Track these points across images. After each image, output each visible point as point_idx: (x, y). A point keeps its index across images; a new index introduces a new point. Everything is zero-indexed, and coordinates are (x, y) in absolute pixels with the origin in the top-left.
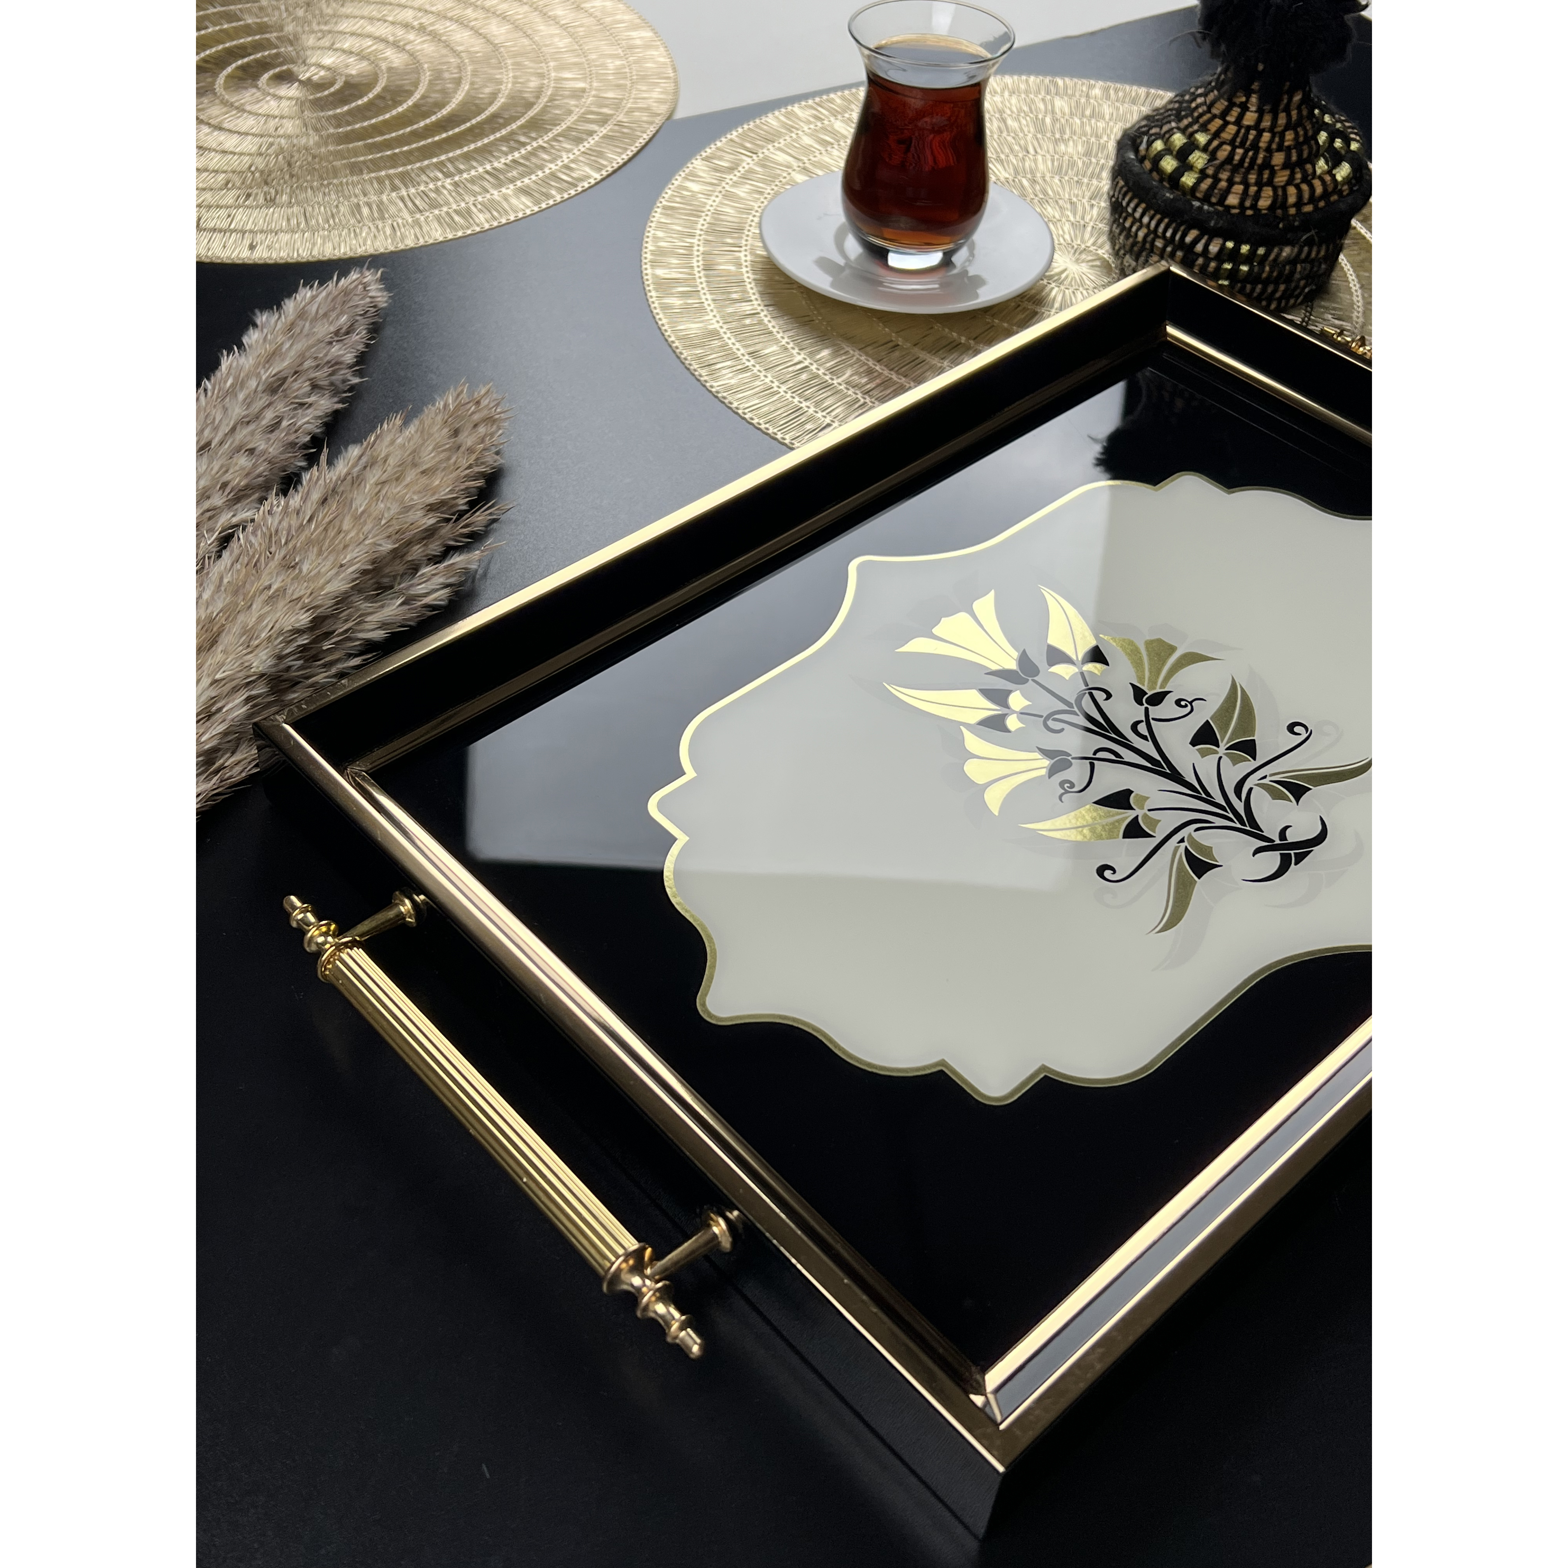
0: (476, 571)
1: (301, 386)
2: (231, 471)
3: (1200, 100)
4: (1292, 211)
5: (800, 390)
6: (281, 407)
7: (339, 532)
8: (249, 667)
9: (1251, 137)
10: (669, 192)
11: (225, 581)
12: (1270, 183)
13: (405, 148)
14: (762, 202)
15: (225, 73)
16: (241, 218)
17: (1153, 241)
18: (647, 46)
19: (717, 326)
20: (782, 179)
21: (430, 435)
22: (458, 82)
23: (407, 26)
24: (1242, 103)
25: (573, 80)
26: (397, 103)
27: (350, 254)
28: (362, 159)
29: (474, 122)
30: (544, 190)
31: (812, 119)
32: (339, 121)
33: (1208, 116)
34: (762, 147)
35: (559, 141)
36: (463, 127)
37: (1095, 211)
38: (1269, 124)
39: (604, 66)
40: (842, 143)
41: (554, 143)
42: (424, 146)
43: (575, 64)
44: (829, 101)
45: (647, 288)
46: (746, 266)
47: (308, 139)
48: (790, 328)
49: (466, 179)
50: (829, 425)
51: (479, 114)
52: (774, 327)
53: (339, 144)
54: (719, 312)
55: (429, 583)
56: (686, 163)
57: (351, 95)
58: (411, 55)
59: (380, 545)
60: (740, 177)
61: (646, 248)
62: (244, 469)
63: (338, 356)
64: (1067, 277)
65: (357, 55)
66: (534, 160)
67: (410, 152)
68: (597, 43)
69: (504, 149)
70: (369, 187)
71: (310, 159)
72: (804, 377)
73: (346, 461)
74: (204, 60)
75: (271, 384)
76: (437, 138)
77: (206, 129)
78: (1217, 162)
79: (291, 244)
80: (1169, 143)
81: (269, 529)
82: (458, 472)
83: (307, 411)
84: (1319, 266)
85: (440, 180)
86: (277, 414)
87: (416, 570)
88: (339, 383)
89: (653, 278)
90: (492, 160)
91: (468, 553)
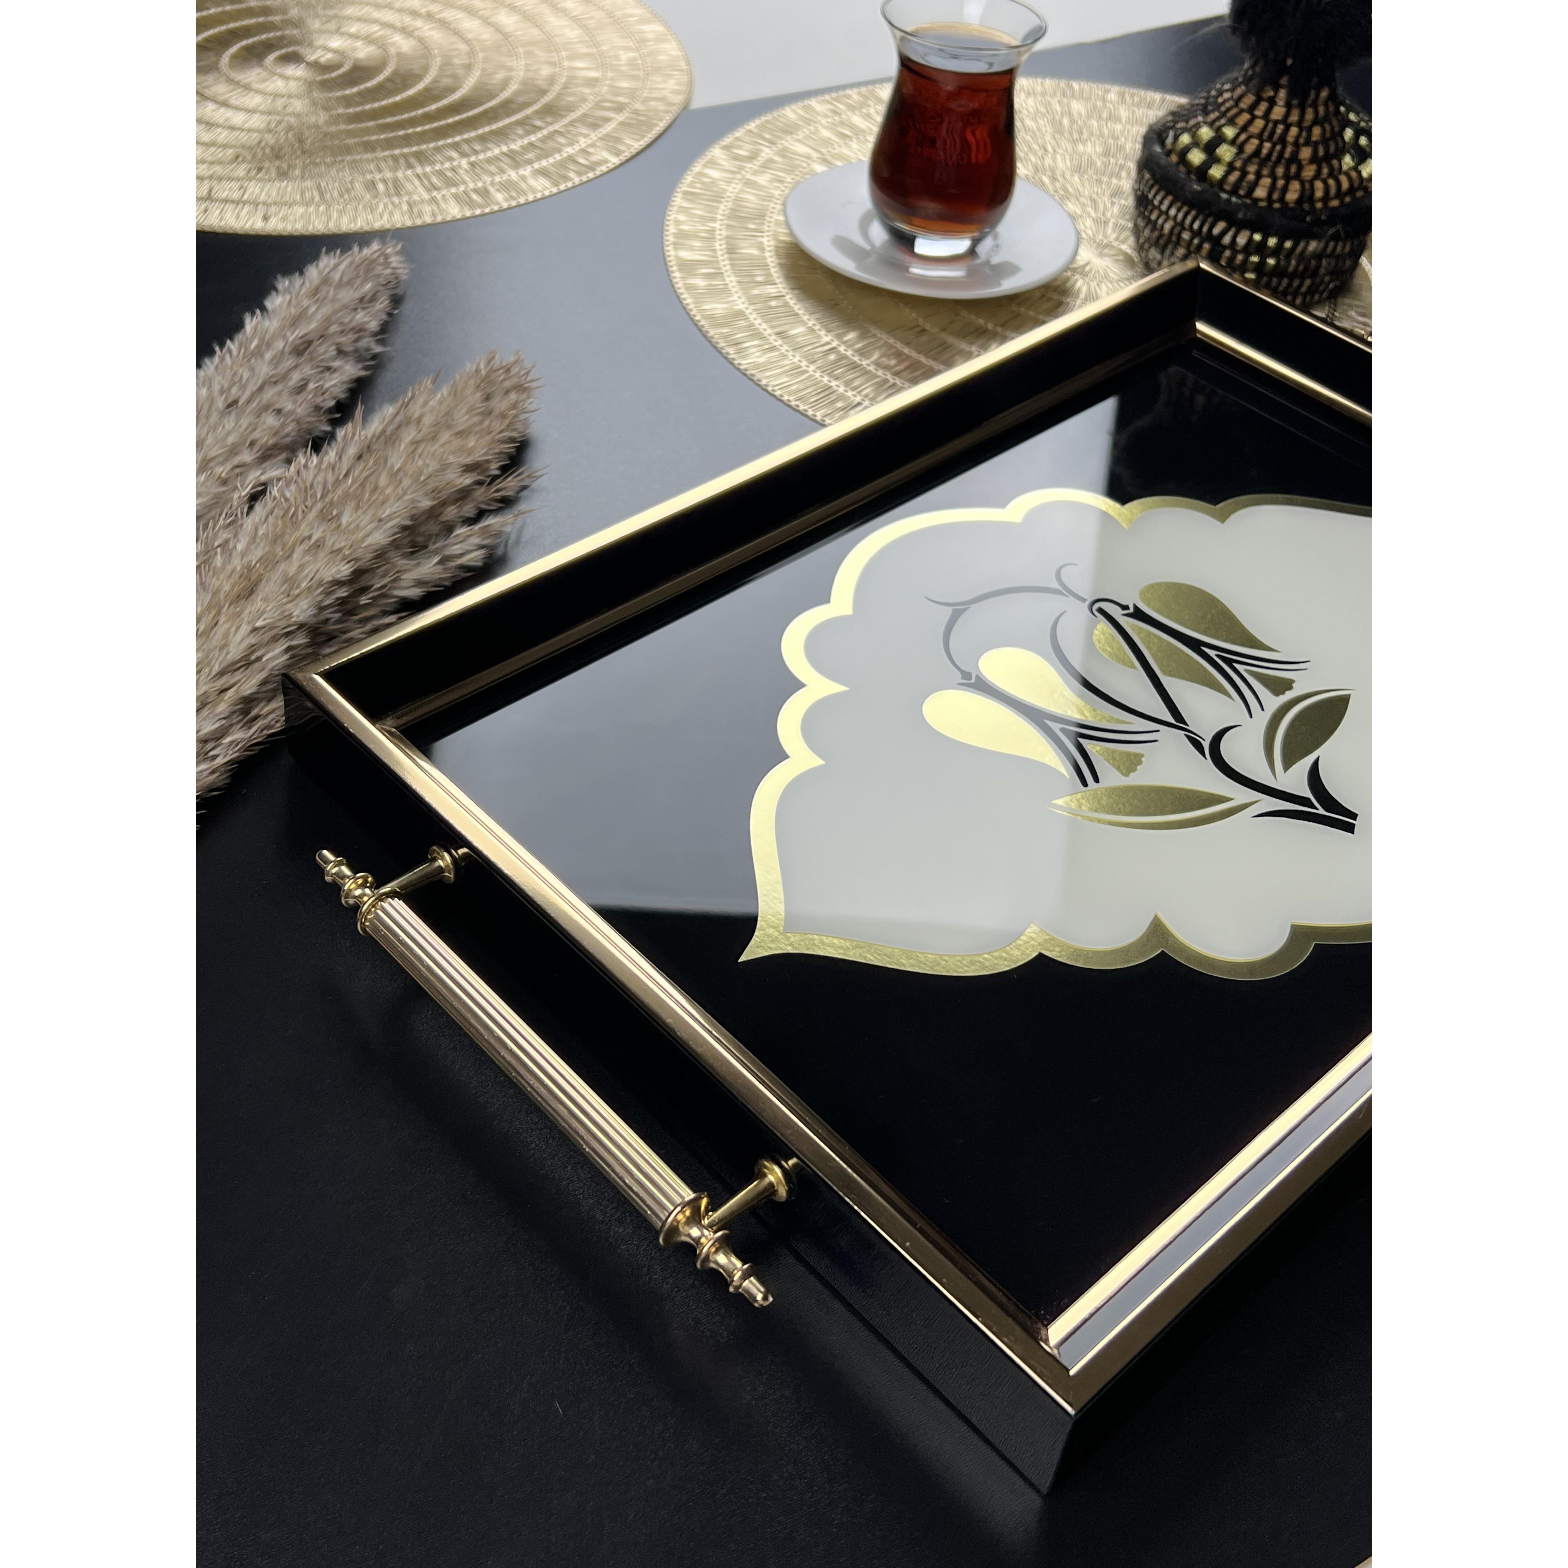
0: (509, 536)
1: (327, 350)
2: (259, 430)
3: (1227, 95)
4: (1319, 205)
5: (829, 370)
6: (307, 370)
7: (376, 488)
8: (290, 616)
9: (1278, 132)
10: (689, 179)
11: (260, 532)
12: (1298, 176)
13: (419, 129)
14: (783, 191)
15: (229, 52)
16: (254, 189)
17: (1180, 233)
18: (660, 39)
19: (741, 307)
20: (801, 169)
21: (464, 397)
22: (469, 67)
23: (414, 13)
24: (1270, 97)
25: (585, 69)
26: (406, 87)
27: (367, 228)
28: (374, 138)
29: (487, 106)
30: (562, 173)
31: (829, 114)
32: (348, 101)
33: (1235, 110)
34: (781, 138)
35: (575, 126)
36: (476, 111)
37: (1116, 209)
38: (1297, 118)
39: (617, 57)
41: (571, 129)
42: (437, 127)
43: (587, 54)
44: (846, 97)
45: (671, 269)
46: (770, 251)
47: (318, 118)
49: (482, 160)
50: (859, 404)
51: (492, 99)
52: (799, 309)
53: (350, 124)
54: (744, 294)
55: (463, 544)
56: (705, 152)
57: (360, 77)
58: (419, 41)
59: (419, 502)
60: (760, 166)
61: (668, 231)
62: (272, 428)
63: (362, 323)
64: (1091, 270)
65: (365, 39)
66: (550, 143)
67: (424, 133)
68: (608, 35)
69: (520, 132)
70: (383, 165)
71: (321, 136)
72: (832, 357)
73: (381, 420)
74: (207, 40)
75: (297, 345)
76: (450, 121)
77: (211, 106)
78: (1245, 156)
79: (307, 217)
80: (1196, 136)
81: (304, 482)
82: (492, 436)
83: (333, 375)
84: (1343, 263)
85: (456, 159)
86: (303, 376)
87: (451, 530)
88: (364, 350)
89: (676, 260)
90: (508, 142)
91: (502, 515)
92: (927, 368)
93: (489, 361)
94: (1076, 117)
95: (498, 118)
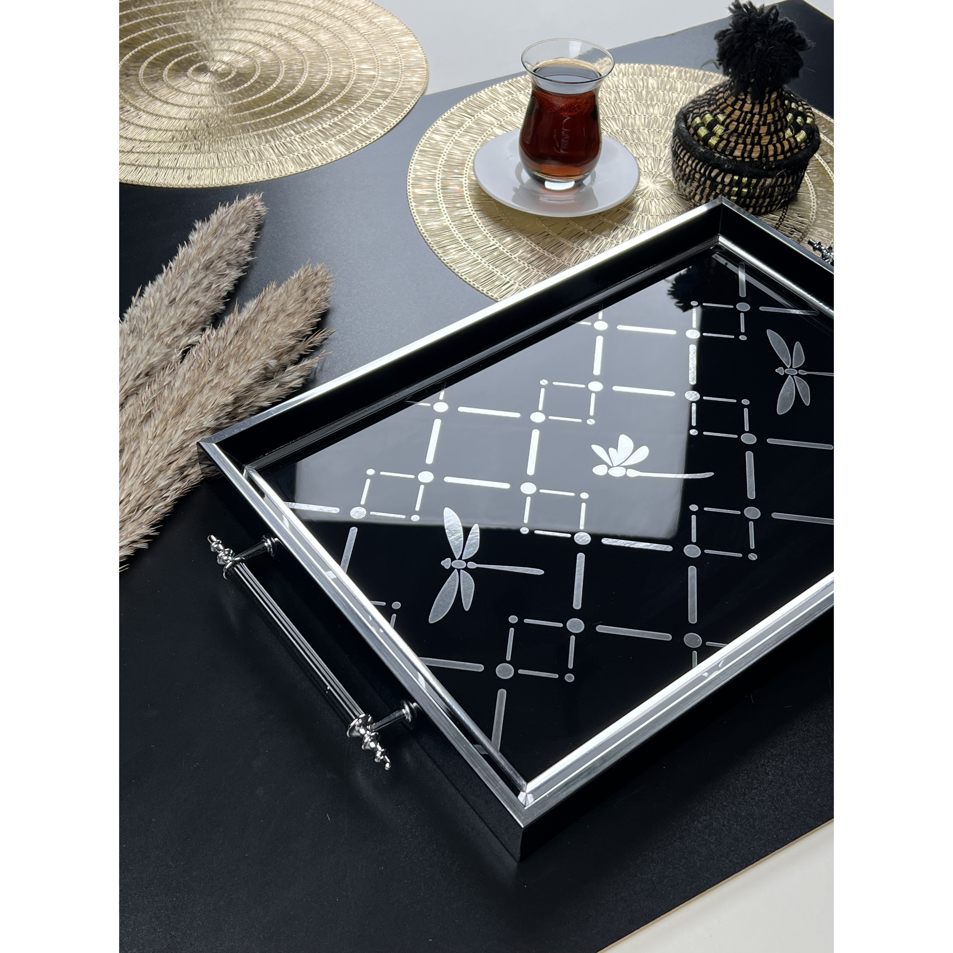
0: (316, 368)
1: (221, 265)
2: (187, 314)
3: (721, 95)
4: (772, 159)
5: (493, 262)
6: (211, 277)
7: (245, 350)
8: (202, 424)
9: (748, 118)
10: (423, 141)
11: (187, 377)
12: (759, 143)
13: (273, 116)
14: (476, 147)
15: (168, 67)
16: (182, 160)
17: (694, 174)
18: (411, 47)
19: (448, 223)
20: (487, 132)
21: (292, 294)
22: (302, 71)
23: (271, 35)
24: (743, 99)
25: (368, 70)
26: (267, 86)
27: (244, 182)
28: (248, 122)
29: (311, 98)
30: (352, 141)
31: (506, 94)
32: (234, 97)
33: (725, 105)
34: (477, 112)
35: (360, 110)
36: (305, 102)
37: (666, 152)
38: (758, 110)
39: (385, 60)
40: (523, 109)
41: (357, 112)
42: (283, 114)
43: (369, 59)
44: (516, 82)
45: (410, 201)
46: (466, 187)
47: (217, 110)
48: (489, 223)
49: (307, 135)
51: (314, 93)
52: (480, 224)
53: (235, 113)
54: (449, 215)
55: (292, 375)
56: (433, 123)
57: (241, 80)
58: (274, 54)
60: (464, 131)
61: (409, 176)
62: (194, 313)
63: (240, 247)
64: (647, 192)
65: (243, 54)
66: (346, 122)
67: (275, 118)
68: (381, 45)
69: (329, 115)
70: (253, 140)
71: (219, 122)
72: (495, 254)
73: (248, 310)
75: (206, 265)
76: (290, 109)
78: (729, 131)
79: (211, 176)
80: (703, 119)
81: (209, 348)
82: (306, 315)
83: (225, 278)
84: (789, 188)
85: (293, 135)
86: (210, 281)
87: (285, 368)
88: (242, 262)
89: (413, 194)
90: (323, 123)
91: (312, 358)
92: (548, 259)
93: (306, 271)
94: (651, 89)
95: (317, 106)
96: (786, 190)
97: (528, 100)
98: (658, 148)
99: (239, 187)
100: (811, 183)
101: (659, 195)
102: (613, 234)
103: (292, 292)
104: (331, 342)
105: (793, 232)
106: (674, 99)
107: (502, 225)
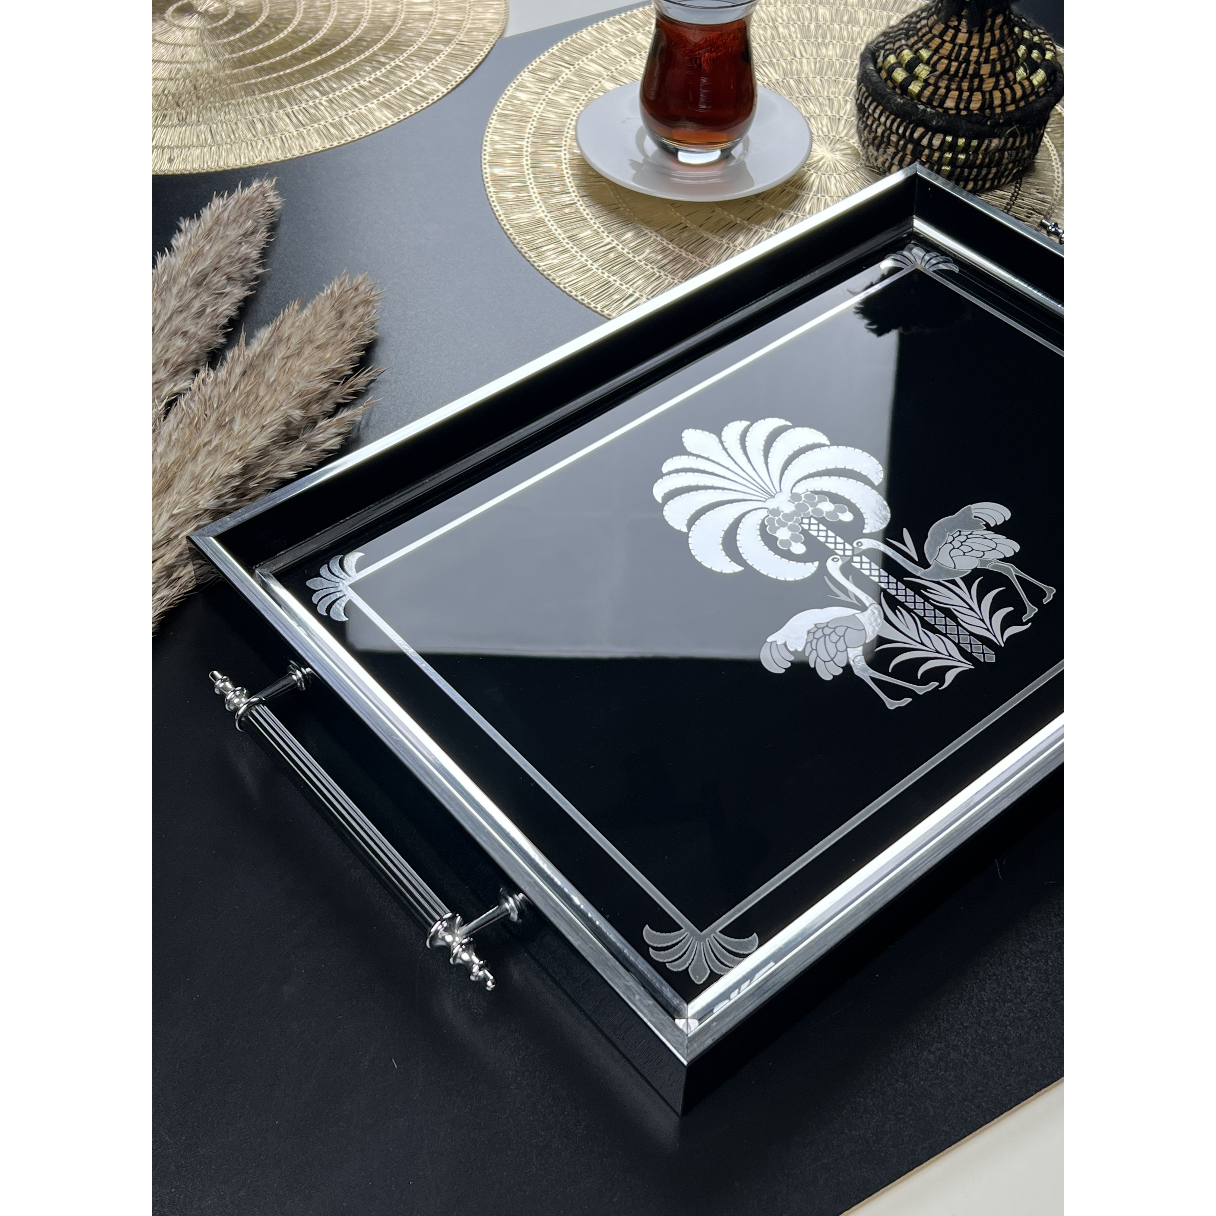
0: (360, 423)
1: (218, 280)
2: (171, 350)
3: (924, 22)
4: (998, 111)
5: (609, 266)
6: (205, 298)
7: (257, 397)
9: (963, 53)
10: (502, 102)
11: (173, 438)
12: (979, 89)
13: (288, 71)
14: (578, 108)
16: (160, 135)
17: (889, 136)
19: (542, 215)
20: (594, 87)
21: (322, 317)
22: (328, 9)
24: (955, 26)
26: (279, 30)
27: (249, 164)
28: (253, 81)
29: (342, 45)
30: (401, 103)
31: (618, 33)
32: (232, 47)
33: (930, 35)
34: (578, 59)
35: (412, 60)
36: (334, 50)
37: (848, 106)
38: (977, 42)
40: (643, 53)
41: (408, 63)
42: (303, 68)
44: (631, 16)
45: (487, 185)
46: (566, 164)
47: (209, 65)
48: (601, 214)
49: (338, 96)
51: (346, 38)
52: (588, 214)
53: (234, 69)
54: (544, 203)
55: (325, 433)
56: (516, 76)
57: (242, 24)
60: (560, 86)
61: (485, 150)
62: (181, 348)
63: (245, 254)
64: (823, 164)
66: (393, 78)
67: (292, 74)
69: (368, 68)
70: (260, 106)
71: (212, 82)
72: (612, 255)
73: (260, 342)
75: (197, 279)
76: (313, 61)
78: (937, 73)
79: (201, 157)
80: (900, 57)
81: (204, 396)
82: (344, 346)
83: (225, 299)
84: (1024, 152)
85: (317, 98)
86: (202, 303)
87: (315, 423)
88: (248, 275)
89: (491, 176)
90: (359, 78)
91: (354, 408)
92: (686, 261)
93: (341, 284)
94: (822, 22)
95: (351, 56)
96: (1020, 155)
97: (650, 41)
98: (836, 103)
99: (242, 171)
100: (1053, 146)
101: (840, 168)
102: (778, 224)
103: (323, 314)
104: (380, 386)
105: (1031, 214)
106: (855, 34)
107: (619, 215)
